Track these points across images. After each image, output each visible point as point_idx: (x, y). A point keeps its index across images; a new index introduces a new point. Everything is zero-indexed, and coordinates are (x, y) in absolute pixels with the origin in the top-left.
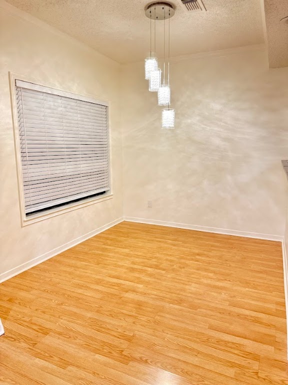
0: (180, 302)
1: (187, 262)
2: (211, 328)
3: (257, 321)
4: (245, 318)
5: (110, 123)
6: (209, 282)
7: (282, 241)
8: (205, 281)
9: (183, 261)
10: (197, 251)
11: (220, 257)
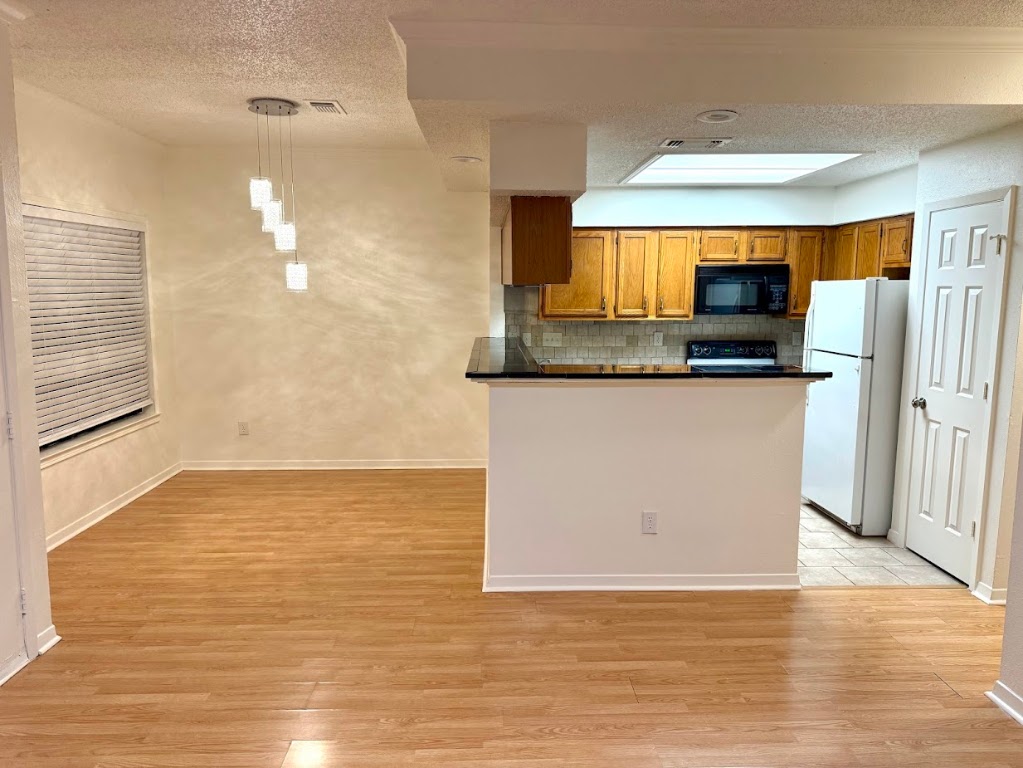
0: (341, 559)
1: (340, 515)
2: (390, 574)
3: (448, 557)
4: (435, 557)
5: (149, 264)
6: (379, 531)
7: (487, 467)
8: (374, 532)
9: (331, 514)
10: (352, 498)
11: (393, 501)
